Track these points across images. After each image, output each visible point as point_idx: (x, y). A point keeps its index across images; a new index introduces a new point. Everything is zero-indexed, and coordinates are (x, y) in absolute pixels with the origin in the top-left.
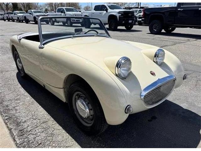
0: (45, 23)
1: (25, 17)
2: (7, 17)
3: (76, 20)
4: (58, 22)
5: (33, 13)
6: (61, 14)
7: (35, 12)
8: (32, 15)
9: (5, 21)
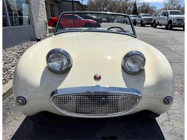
0: (150, 26)
1: (135, 20)
2: (123, 20)
3: (178, 24)
4: (161, 25)
5: (141, 17)
6: (164, 17)
7: (143, 16)
8: (140, 18)
9: (121, 23)
